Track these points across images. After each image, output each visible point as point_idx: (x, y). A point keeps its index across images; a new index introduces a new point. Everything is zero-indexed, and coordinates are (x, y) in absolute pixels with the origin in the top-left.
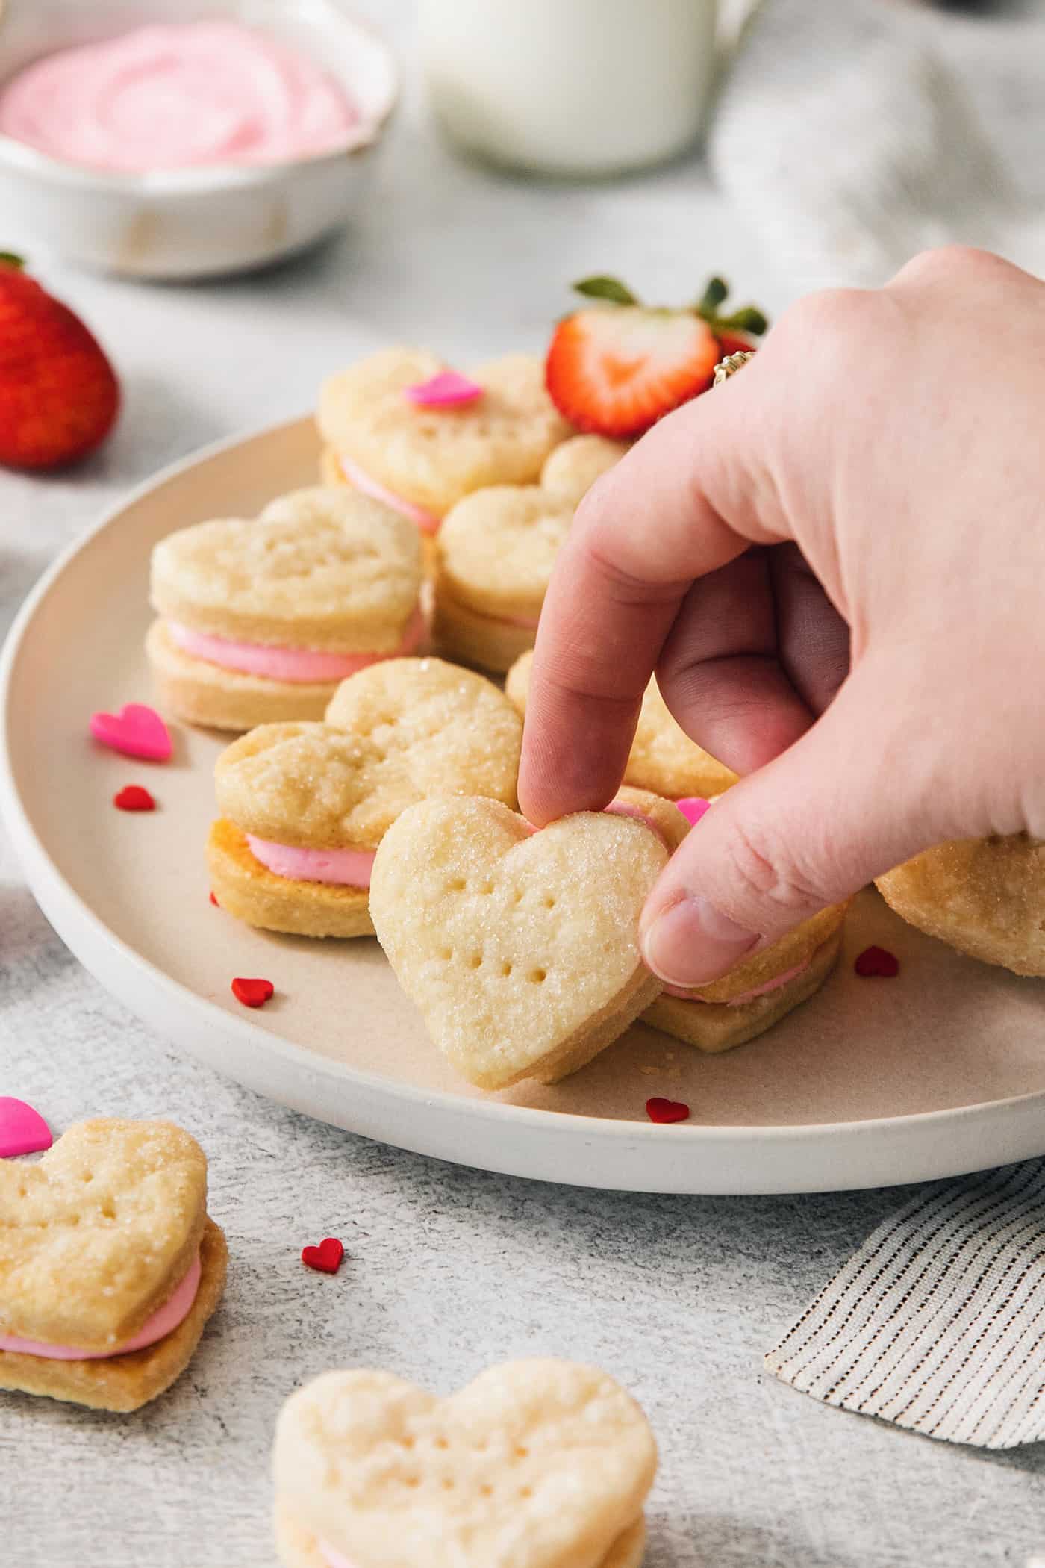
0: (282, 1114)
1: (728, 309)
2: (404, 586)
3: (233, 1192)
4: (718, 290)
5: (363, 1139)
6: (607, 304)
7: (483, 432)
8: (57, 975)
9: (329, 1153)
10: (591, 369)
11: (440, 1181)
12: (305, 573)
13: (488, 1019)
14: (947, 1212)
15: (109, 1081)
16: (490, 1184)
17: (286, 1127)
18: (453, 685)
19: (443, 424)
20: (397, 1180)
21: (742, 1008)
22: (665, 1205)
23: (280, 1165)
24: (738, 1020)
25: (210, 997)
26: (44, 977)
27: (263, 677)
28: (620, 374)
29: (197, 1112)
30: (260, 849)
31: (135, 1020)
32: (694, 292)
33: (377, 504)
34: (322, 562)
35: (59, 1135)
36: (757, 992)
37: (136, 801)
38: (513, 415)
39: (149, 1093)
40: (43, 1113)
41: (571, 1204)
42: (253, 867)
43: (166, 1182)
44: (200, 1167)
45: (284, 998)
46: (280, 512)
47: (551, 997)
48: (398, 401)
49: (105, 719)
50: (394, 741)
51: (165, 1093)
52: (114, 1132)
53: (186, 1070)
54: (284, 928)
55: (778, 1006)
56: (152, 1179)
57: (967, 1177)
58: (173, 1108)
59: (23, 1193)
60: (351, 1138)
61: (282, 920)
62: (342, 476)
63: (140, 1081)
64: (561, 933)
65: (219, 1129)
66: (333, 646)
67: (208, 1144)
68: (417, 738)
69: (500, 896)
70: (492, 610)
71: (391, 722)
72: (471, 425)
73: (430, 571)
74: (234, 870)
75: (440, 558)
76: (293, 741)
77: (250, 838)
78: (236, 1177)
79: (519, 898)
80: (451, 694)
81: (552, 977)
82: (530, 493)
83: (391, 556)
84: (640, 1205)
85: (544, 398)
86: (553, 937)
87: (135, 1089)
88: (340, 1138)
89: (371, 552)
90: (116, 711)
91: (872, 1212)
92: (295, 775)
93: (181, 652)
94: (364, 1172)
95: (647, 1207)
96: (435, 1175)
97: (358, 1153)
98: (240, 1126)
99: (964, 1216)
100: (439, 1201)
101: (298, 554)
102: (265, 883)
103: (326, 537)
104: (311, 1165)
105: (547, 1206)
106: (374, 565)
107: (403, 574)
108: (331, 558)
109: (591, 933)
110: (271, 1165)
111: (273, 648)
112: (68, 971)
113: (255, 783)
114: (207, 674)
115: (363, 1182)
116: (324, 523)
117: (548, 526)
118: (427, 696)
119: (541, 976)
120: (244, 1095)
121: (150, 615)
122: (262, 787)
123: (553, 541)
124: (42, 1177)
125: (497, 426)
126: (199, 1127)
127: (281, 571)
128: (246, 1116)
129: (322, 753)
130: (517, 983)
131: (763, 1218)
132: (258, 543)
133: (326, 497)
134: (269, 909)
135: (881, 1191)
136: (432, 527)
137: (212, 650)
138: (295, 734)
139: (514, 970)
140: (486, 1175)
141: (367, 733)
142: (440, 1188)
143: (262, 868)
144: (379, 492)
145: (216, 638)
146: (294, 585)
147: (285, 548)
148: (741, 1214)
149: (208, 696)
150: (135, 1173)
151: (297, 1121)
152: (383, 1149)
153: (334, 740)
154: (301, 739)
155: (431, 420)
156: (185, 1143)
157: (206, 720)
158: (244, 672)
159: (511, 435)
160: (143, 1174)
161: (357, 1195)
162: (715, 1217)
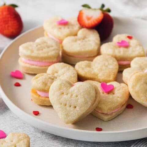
0: (41, 131)
1: (105, 9)
2: (57, 51)
3: (34, 143)
4: (103, 6)
5: (53, 135)
6: (87, 8)
7: (68, 28)
8: (6, 111)
9: (48, 137)
10: (84, 18)
11: (65, 141)
12: (42, 50)
13: (68, 114)
14: (141, 144)
15: (15, 127)
16: (72, 141)
17: (42, 133)
18: (66, 67)
19: (62, 27)
20: (58, 141)
21: (110, 114)
22: (99, 144)
23: (41, 139)
24: (109, 116)
25: (30, 114)
26: (4, 112)
27: (36, 66)
28: (89, 19)
29: (28, 131)
30: (39, 93)
31: (18, 118)
32: (100, 6)
33: (53, 39)
34: (45, 48)
35: (7, 135)
36: (112, 112)
37: (18, 85)
38: (73, 25)
39: (21, 129)
40: (5, 132)
41: (85, 144)
42: (38, 96)
43: (24, 142)
44: (29, 139)
45: (41, 114)
46: (38, 41)
47: (77, 110)
48: (56, 24)
49: (13, 72)
50: (58, 76)
51: (23, 129)
52: (16, 135)
53: (26, 125)
54: (43, 105)
55: (116, 114)
56: (22, 142)
57: (144, 138)
58: (24, 131)
59: (2, 144)
60: (51, 135)
61: (43, 103)
62: (47, 35)
63: (19, 127)
64: (79, 101)
65: (32, 134)
66: (47, 61)
67: (30, 136)
68: (61, 75)
69: (69, 95)
70: (70, 55)
71: (57, 73)
72: (66, 27)
73: (61, 49)
74: (35, 96)
75: (62, 47)
76: (43, 76)
77: (37, 91)
78: (34, 141)
79: (72, 95)
80: (66, 68)
81: (77, 108)
82: (76, 37)
83: (55, 47)
84: (95, 144)
85: (77, 23)
86: (77, 102)
87: (19, 128)
88: (50, 135)
89: (52, 46)
90: (14, 71)
91: (130, 144)
92: (44, 81)
93: (24, 62)
94: (54, 140)
95: (96, 144)
96: (64, 140)
97: (52, 137)
98: (34, 133)
99: (144, 144)
100: (65, 144)
101: (41, 47)
102: (40, 98)
103: (45, 44)
104: (45, 139)
105: (81, 144)
106: (52, 48)
107: (57, 49)
108: (46, 48)
109: (83, 101)
110: (39, 139)
111: (37, 61)
112: (8, 111)
113: (38, 83)
114: (28, 65)
115: (53, 141)
116: (45, 42)
117: (79, 42)
118: (62, 68)
119: (75, 107)
120: (35, 129)
121: (19, 57)
122: (39, 84)
123: (79, 44)
124: (5, 142)
125: (70, 27)
126: (29, 134)
127: (38, 50)
128: (35, 132)
129: (48, 78)
130: (72, 108)
131: (114, 145)
132: (35, 45)
133: (45, 38)
134: (41, 102)
135: (131, 141)
136: (61, 42)
137: (28, 62)
138: (43, 75)
139: (71, 106)
140: (72, 140)
141: (54, 74)
142: (65, 142)
143: (40, 96)
144: (53, 37)
145: (29, 60)
146: (41, 52)
147: (39, 46)
148: (110, 145)
149: (28, 69)
150: (19, 140)
151: (43, 132)
152: (56, 136)
153: (49, 76)
154: (44, 76)
155: (60, 26)
156: (26, 136)
157: (28, 72)
158: (33, 65)
159: (72, 28)
160: (20, 141)
161: (53, 143)
162: (106, 145)
